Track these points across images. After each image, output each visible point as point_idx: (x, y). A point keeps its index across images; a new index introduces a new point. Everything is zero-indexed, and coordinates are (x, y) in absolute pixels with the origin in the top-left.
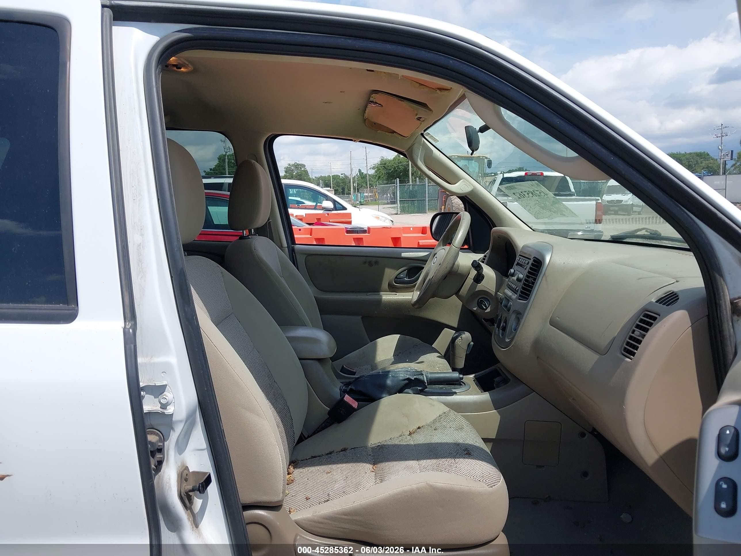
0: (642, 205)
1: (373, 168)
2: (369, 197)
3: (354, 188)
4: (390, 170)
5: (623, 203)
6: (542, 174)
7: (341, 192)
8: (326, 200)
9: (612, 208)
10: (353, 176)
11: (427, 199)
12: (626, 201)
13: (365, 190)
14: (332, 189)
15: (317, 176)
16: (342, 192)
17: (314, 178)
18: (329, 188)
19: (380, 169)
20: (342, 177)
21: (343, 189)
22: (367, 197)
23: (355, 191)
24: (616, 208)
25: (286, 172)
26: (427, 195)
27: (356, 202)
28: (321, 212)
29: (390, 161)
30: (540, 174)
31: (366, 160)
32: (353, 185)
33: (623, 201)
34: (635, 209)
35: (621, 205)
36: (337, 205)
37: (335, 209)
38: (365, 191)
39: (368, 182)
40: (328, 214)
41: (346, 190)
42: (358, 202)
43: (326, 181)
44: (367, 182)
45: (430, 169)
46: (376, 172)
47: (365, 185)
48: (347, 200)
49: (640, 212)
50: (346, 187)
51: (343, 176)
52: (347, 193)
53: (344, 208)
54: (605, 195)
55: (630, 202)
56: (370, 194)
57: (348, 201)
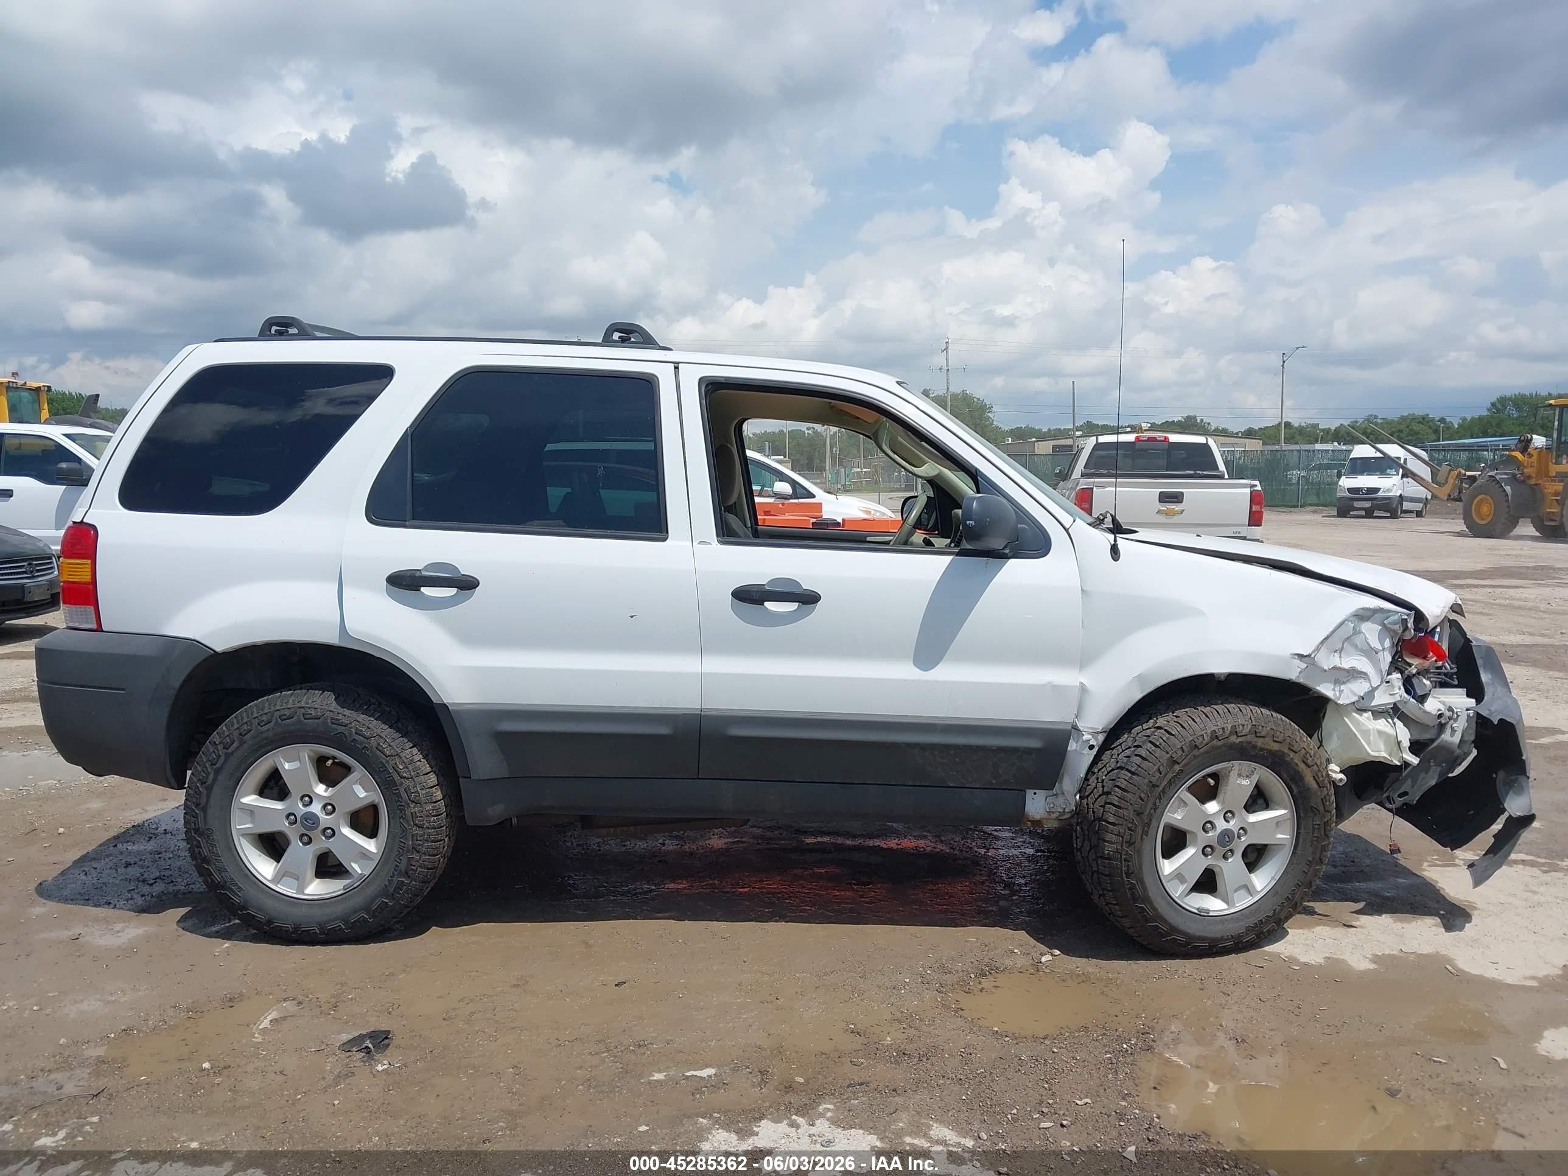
0: (1424, 497)
2: (862, 476)
3: (833, 458)
5: (1380, 494)
6: (1166, 439)
7: (805, 464)
8: (780, 481)
9: (1356, 504)
10: (832, 433)
12: (1389, 490)
13: (856, 461)
14: (787, 459)
16: (807, 464)
17: (751, 436)
18: (782, 457)
20: (808, 433)
21: (810, 459)
22: (859, 475)
23: (833, 464)
24: (1367, 504)
27: (835, 485)
28: (771, 500)
30: (1163, 439)
32: (832, 451)
33: (1381, 491)
34: (1407, 505)
35: (1375, 499)
36: (799, 490)
37: (795, 495)
38: (856, 464)
39: (862, 445)
40: (783, 504)
41: (816, 462)
42: (839, 486)
43: (776, 443)
44: (859, 446)
45: (895, 453)
47: (855, 452)
48: (818, 481)
49: (1421, 512)
50: (817, 454)
51: (810, 432)
52: (817, 467)
53: (813, 496)
54: (1343, 478)
55: (1396, 492)
56: (865, 470)
57: (819, 483)
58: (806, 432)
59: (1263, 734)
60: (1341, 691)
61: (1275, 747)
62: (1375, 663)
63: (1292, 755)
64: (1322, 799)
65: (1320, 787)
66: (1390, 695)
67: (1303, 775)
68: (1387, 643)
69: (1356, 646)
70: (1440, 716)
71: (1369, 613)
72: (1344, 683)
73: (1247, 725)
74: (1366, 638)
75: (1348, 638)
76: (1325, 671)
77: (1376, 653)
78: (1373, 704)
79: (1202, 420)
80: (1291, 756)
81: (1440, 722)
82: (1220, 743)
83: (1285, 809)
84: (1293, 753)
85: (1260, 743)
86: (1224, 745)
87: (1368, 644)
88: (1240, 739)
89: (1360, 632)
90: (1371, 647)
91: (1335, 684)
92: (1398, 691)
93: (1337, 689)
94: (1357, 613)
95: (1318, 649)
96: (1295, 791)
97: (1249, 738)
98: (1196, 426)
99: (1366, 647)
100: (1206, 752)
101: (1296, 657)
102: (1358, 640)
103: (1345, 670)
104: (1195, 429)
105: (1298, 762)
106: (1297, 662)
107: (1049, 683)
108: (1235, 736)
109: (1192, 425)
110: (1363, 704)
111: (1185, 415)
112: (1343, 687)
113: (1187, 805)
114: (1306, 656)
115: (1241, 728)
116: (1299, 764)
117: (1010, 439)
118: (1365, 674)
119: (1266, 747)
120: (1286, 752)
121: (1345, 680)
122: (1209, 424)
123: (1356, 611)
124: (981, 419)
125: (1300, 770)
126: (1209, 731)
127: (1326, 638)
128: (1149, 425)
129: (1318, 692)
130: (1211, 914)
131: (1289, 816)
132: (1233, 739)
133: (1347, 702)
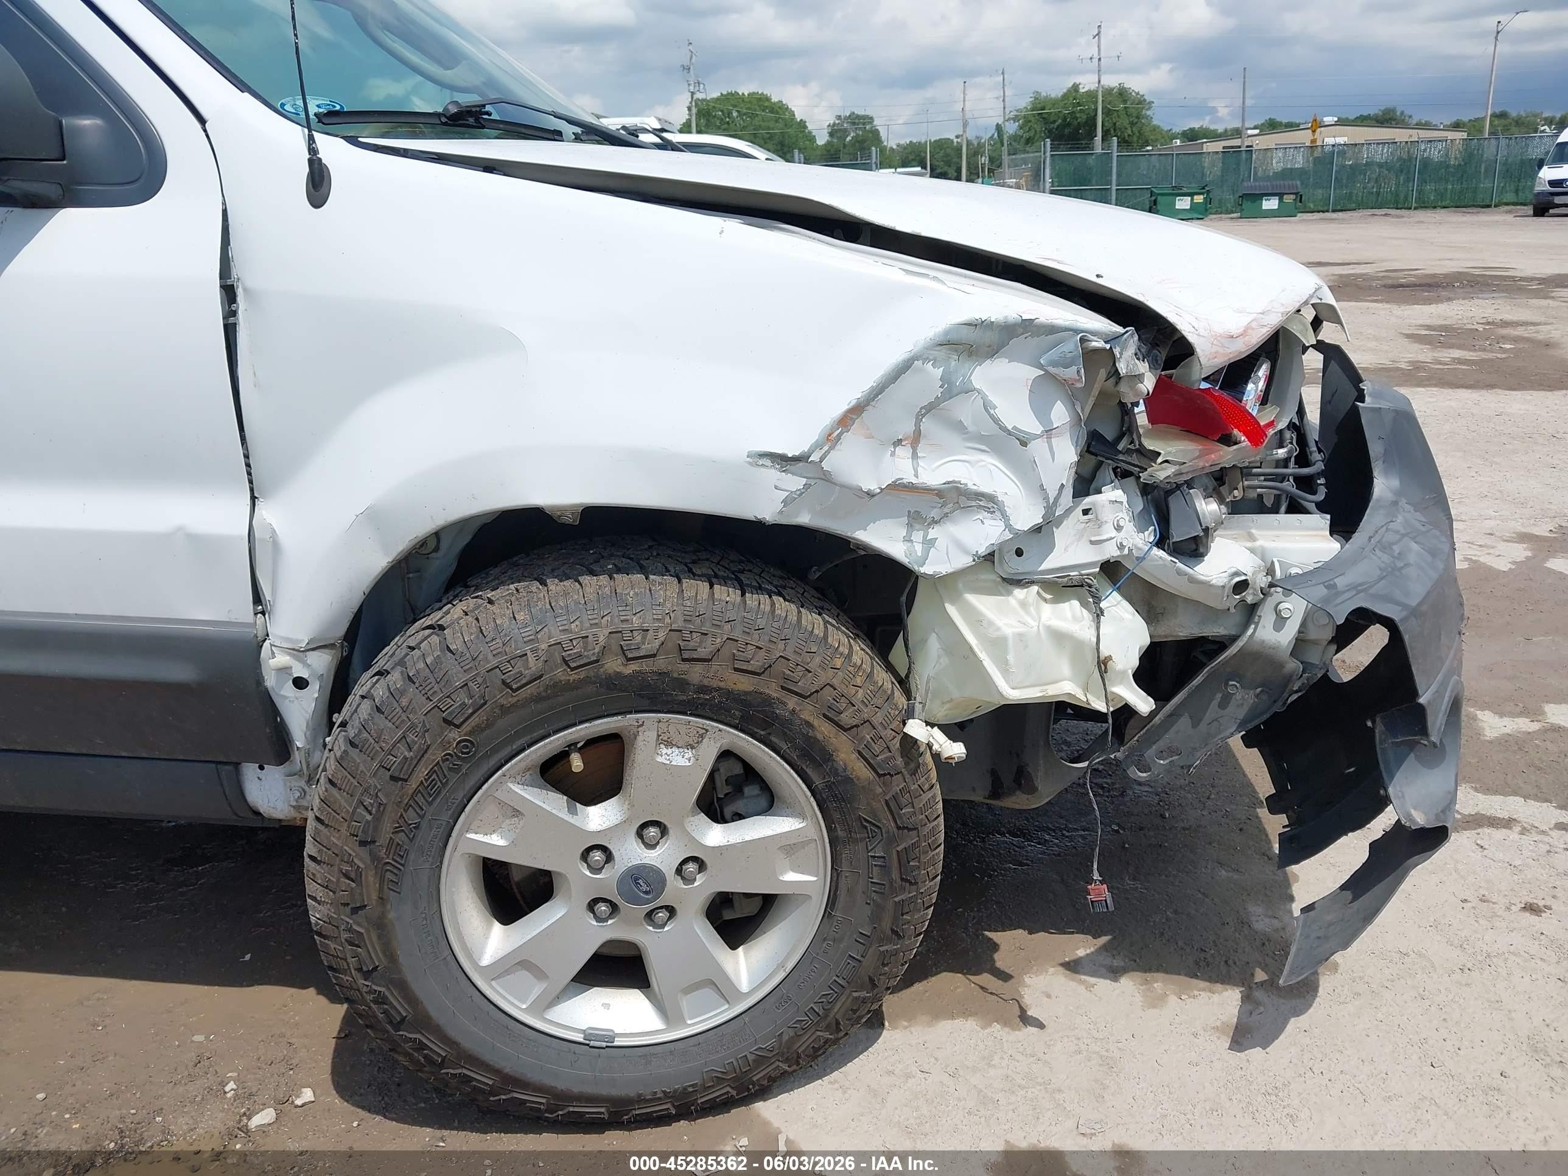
1: (1015, 119)
4: (1054, 122)
11: (1114, 188)
15: (902, 142)
19: (1030, 121)
20: (957, 142)
25: (831, 134)
26: (1114, 177)
29: (1055, 102)
31: (1004, 100)
46: (1021, 128)
51: (959, 140)
54: (1545, 168)
58: (955, 140)
59: (702, 652)
60: (929, 544)
61: (743, 684)
62: (1026, 470)
63: (792, 702)
64: (887, 802)
65: (880, 776)
66: (1092, 543)
67: (830, 749)
68: (1060, 413)
69: (959, 427)
70: (1241, 586)
71: (989, 337)
72: (935, 522)
73: (656, 630)
74: (987, 406)
75: (929, 409)
76: (870, 495)
77: (1024, 444)
78: (1046, 565)
79: (1402, 113)
80: (791, 706)
81: (1243, 601)
82: (573, 676)
83: (801, 815)
84: (795, 698)
85: (696, 674)
86: (587, 681)
87: (996, 421)
88: (633, 667)
89: (968, 390)
90: (1004, 429)
91: (910, 525)
92: (1114, 533)
93: (917, 536)
94: (954, 337)
95: (831, 438)
96: (818, 782)
97: (661, 663)
98: (1395, 120)
99: (991, 429)
100: (538, 699)
101: (768, 462)
102: (965, 410)
103: (927, 490)
104: (1393, 122)
105: (811, 719)
106: (772, 475)
107: (180, 529)
108: (621, 660)
109: (1390, 119)
110: (1014, 566)
111: (1383, 108)
112: (932, 533)
113: (522, 814)
114: (796, 459)
115: (639, 638)
116: (816, 723)
117: (1178, 141)
118: (991, 498)
119: (715, 684)
120: (775, 695)
121: (935, 513)
122: (1410, 117)
123: (947, 332)
124: (1138, 118)
125: (820, 737)
126: (544, 646)
127: (857, 410)
128: (1336, 119)
129: (864, 547)
130: (618, 1042)
131: (813, 834)
132: (614, 665)
133: (944, 569)
